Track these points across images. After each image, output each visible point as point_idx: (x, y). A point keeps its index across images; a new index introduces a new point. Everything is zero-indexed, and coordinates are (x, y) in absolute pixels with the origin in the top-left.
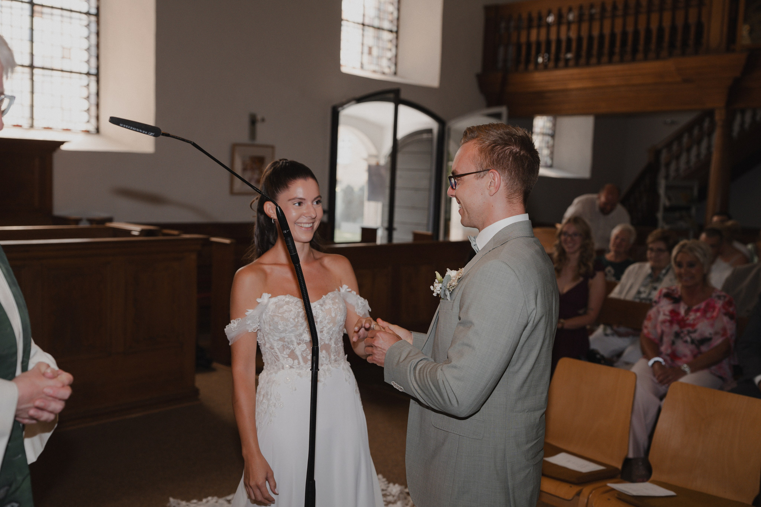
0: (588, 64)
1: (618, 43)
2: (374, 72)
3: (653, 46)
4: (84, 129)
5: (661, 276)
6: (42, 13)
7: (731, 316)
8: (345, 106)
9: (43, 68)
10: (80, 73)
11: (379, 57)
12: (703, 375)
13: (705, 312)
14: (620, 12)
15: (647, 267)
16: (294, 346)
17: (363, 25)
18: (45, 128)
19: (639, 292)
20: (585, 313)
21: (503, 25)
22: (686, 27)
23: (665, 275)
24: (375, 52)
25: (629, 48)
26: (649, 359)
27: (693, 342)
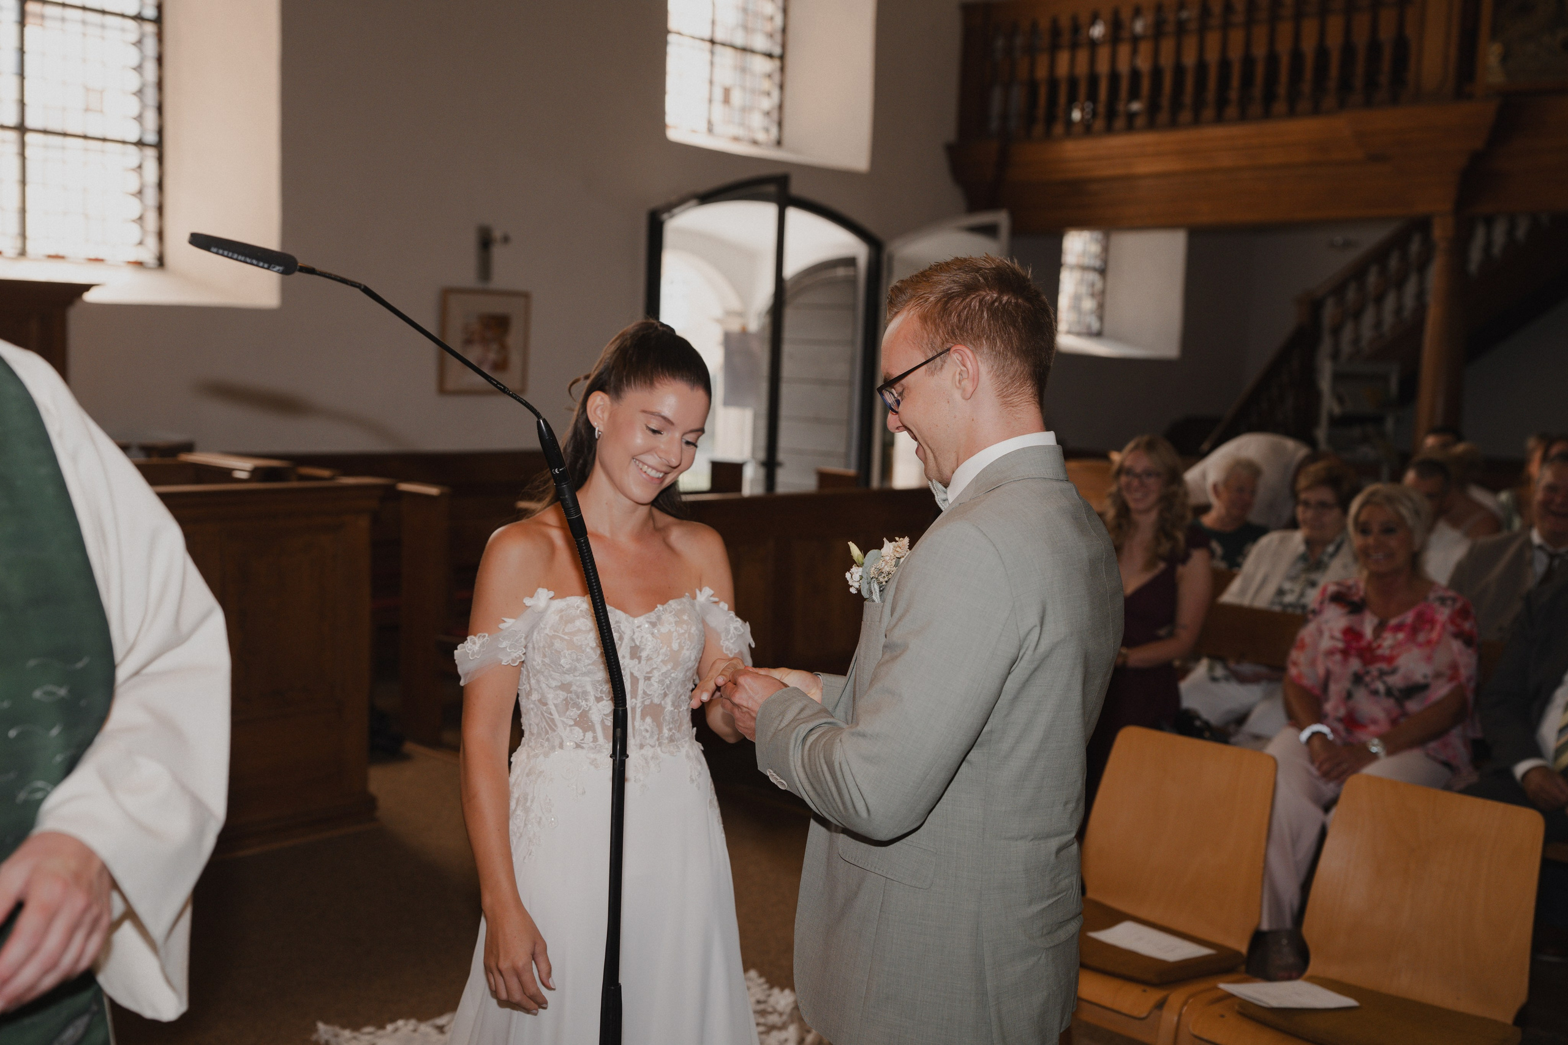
0: (1174, 124)
1: (1235, 82)
2: (736, 139)
3: (1306, 87)
4: (132, 259)
5: (1325, 558)
6: (42, 17)
7: (1468, 640)
8: (676, 211)
9: (45, 132)
10: (124, 142)
11: (744, 110)
12: (1413, 760)
13: (1413, 631)
14: (1239, 18)
15: (1297, 540)
16: (588, 703)
17: (712, 42)
18: (50, 257)
19: (1281, 592)
20: (1171, 635)
21: (1000, 43)
22: (1374, 47)
23: (1333, 555)
24: (737, 97)
25: (1258, 91)
26: (1302, 728)
27: (1389, 692)
